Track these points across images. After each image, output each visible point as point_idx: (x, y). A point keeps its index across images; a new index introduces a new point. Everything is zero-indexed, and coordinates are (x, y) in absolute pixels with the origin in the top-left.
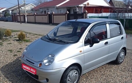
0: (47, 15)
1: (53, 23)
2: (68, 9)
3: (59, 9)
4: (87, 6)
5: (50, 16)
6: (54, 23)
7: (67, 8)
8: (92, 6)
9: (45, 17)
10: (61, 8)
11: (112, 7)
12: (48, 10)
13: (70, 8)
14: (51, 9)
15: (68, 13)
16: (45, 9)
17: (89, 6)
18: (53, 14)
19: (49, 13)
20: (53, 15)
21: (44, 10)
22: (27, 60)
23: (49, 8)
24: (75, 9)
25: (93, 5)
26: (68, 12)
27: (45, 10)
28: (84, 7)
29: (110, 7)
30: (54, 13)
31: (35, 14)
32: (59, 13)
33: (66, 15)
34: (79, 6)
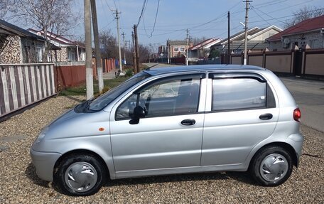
0: (291, 54)
1: (302, 72)
5: (298, 57)
6: (306, 73)
9: (286, 59)
12: (303, 41)
14: (311, 38)
16: (296, 37)
18: (304, 50)
19: (297, 48)
20: (306, 53)
21: (293, 41)
23: (306, 34)
27: (296, 41)
30: (308, 47)
31: (264, 52)
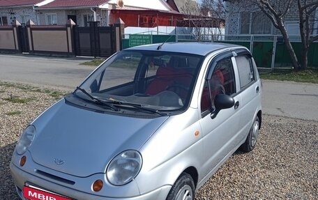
0: (12, 29)
2: (71, 14)
3: (46, 15)
4: (118, 8)
5: (22, 32)
6: (35, 49)
7: (67, 11)
8: (129, 9)
9: (7, 34)
10: (50, 11)
11: (174, 12)
12: (13, 16)
13: (76, 11)
14: (22, 13)
15: (74, 26)
16: (3, 11)
17: (124, 8)
19: (18, 23)
20: (31, 29)
22: (39, 171)
23: (16, 9)
24: (87, 14)
25: (133, 7)
26: (73, 23)
27: (4, 15)
28: (112, 11)
29: (170, 12)
30: (32, 23)
32: (47, 23)
33: (69, 29)
34: (100, 7)
